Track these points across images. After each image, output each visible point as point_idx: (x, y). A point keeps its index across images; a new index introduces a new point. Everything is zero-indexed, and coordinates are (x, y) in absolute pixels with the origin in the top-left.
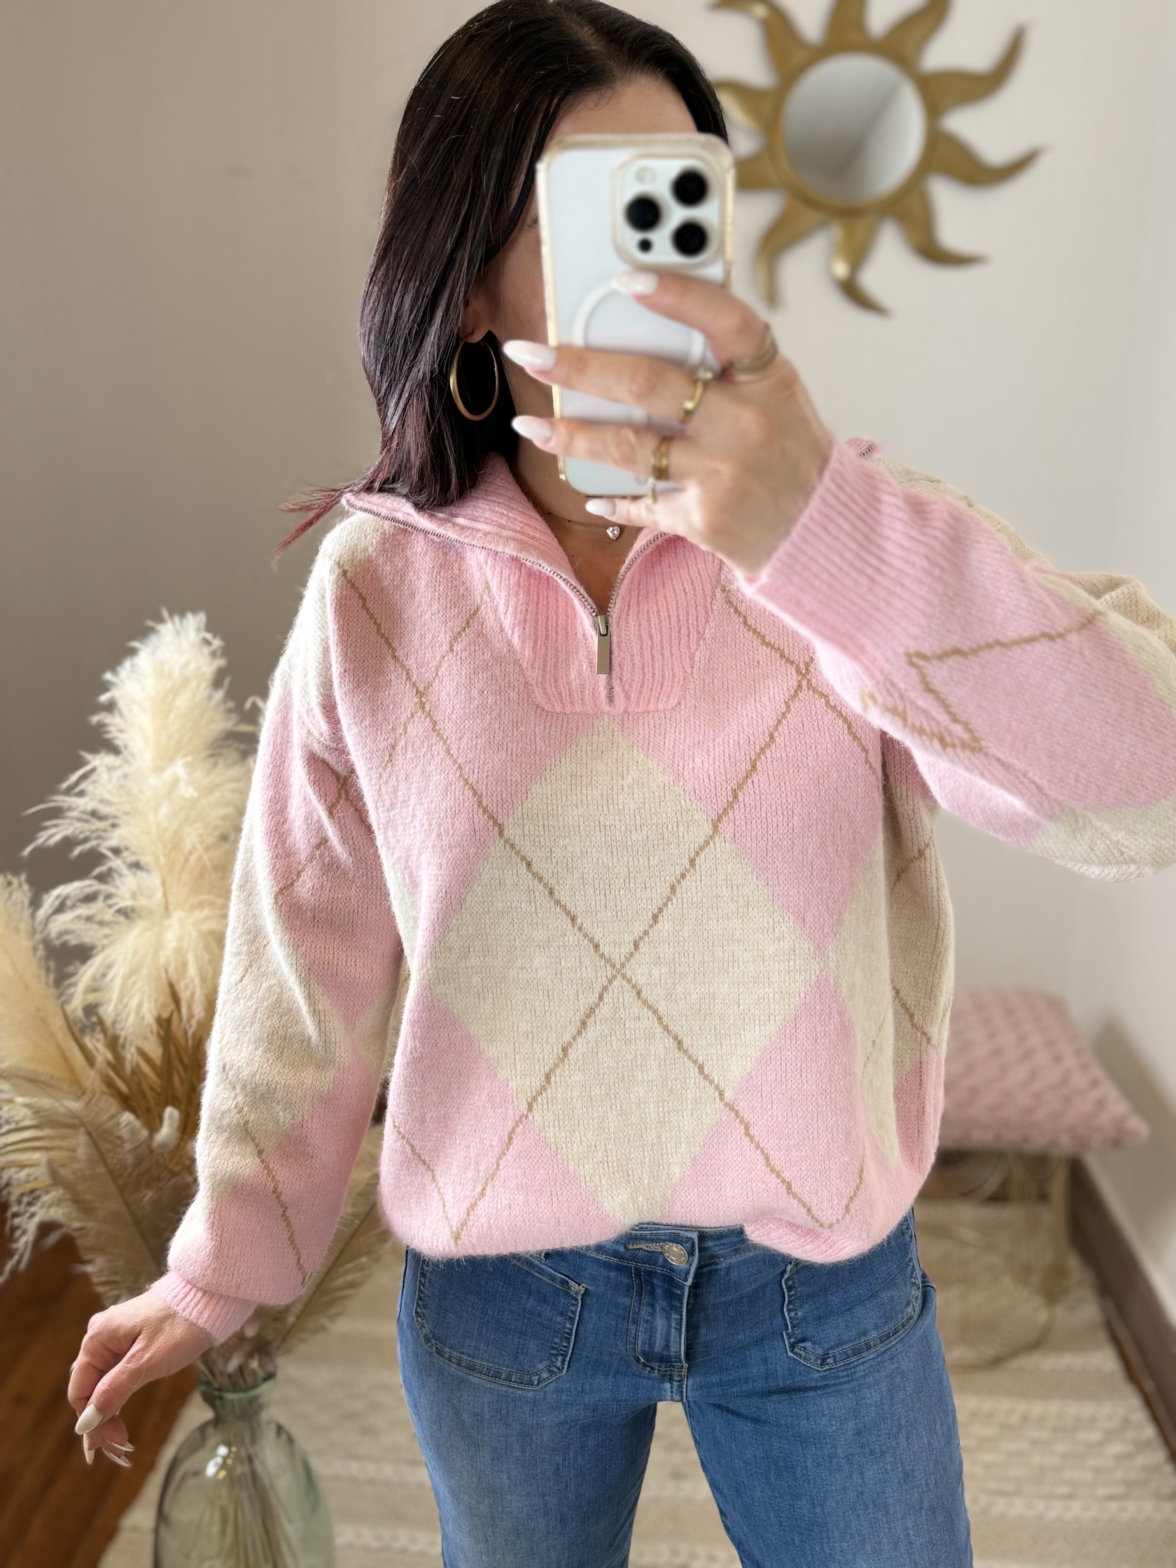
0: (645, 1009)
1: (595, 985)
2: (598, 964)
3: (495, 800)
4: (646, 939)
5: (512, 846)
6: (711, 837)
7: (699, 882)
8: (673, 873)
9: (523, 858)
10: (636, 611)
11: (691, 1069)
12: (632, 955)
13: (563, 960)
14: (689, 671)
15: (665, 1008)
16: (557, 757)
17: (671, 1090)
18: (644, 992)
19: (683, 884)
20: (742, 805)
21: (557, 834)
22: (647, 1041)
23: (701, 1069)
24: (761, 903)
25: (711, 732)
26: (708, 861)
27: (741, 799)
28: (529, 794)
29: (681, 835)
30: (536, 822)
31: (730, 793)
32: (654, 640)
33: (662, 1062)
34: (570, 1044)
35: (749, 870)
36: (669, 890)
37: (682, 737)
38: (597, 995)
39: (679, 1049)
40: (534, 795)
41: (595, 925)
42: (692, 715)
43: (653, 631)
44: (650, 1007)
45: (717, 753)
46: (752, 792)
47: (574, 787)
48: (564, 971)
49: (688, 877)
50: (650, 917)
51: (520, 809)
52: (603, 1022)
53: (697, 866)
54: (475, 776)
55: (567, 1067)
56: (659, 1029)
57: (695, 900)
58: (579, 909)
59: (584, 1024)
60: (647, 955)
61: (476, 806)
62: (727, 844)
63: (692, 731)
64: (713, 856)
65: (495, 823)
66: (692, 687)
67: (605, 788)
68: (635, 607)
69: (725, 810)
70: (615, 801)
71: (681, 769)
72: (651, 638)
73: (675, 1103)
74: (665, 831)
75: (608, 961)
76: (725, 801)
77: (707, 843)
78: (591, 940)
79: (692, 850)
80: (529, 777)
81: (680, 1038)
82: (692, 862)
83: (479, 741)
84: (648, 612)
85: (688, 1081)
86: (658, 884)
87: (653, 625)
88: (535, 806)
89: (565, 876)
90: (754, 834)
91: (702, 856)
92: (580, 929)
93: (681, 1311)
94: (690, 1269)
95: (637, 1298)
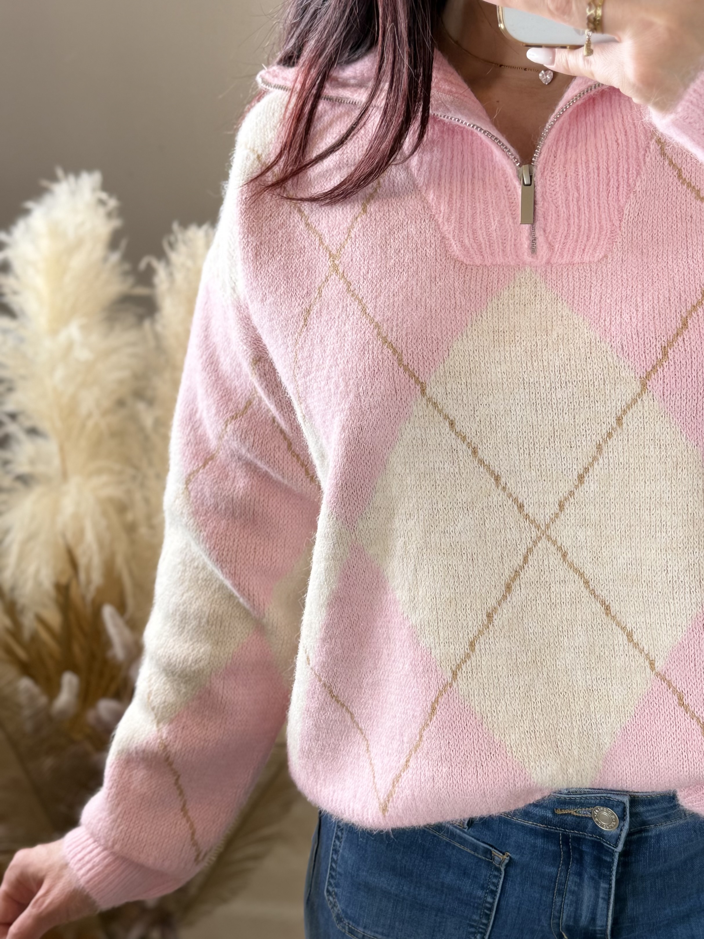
0: (571, 572)
1: (519, 547)
2: (522, 525)
3: (415, 358)
4: (572, 500)
5: (435, 405)
6: (639, 395)
7: (626, 442)
8: (599, 431)
9: (446, 417)
10: (563, 160)
11: (620, 636)
12: (557, 515)
13: (487, 521)
14: (617, 224)
15: (592, 571)
16: (479, 312)
17: (599, 657)
18: (569, 555)
19: (610, 443)
20: (672, 363)
21: (480, 392)
22: (574, 606)
23: (630, 636)
24: (690, 465)
25: (640, 286)
26: (636, 420)
27: (671, 357)
28: (451, 352)
29: (608, 392)
30: (459, 380)
31: (659, 351)
32: (581, 191)
33: (589, 628)
34: (495, 609)
35: (678, 429)
36: (595, 449)
37: (609, 291)
38: (522, 558)
39: (607, 614)
40: (456, 352)
41: (520, 485)
42: (619, 269)
43: (580, 183)
44: (576, 570)
45: (646, 309)
46: (683, 350)
47: (497, 343)
48: (488, 533)
49: (615, 436)
50: (576, 478)
51: (441, 367)
52: (528, 585)
53: (625, 425)
54: (394, 334)
55: (491, 634)
56: (586, 593)
57: (621, 460)
58: (502, 468)
59: (508, 588)
60: (573, 517)
61: (396, 364)
62: (656, 402)
63: (620, 285)
64: (640, 414)
65: (417, 381)
66: (620, 240)
67: (529, 345)
68: (562, 157)
69: (653, 367)
70: (540, 358)
71: (607, 324)
72: (578, 189)
73: (604, 671)
74: (591, 388)
75: (533, 522)
76: (654, 358)
77: (635, 401)
78: (516, 500)
79: (619, 408)
80: (450, 333)
81: (607, 603)
82: (619, 420)
83: (396, 299)
84: (576, 162)
85: (616, 648)
86: (584, 443)
87: (580, 176)
88: (457, 364)
89: (489, 435)
90: (684, 392)
91: (630, 414)
92: (504, 489)
93: (611, 880)
94: (620, 835)
95: (563, 867)
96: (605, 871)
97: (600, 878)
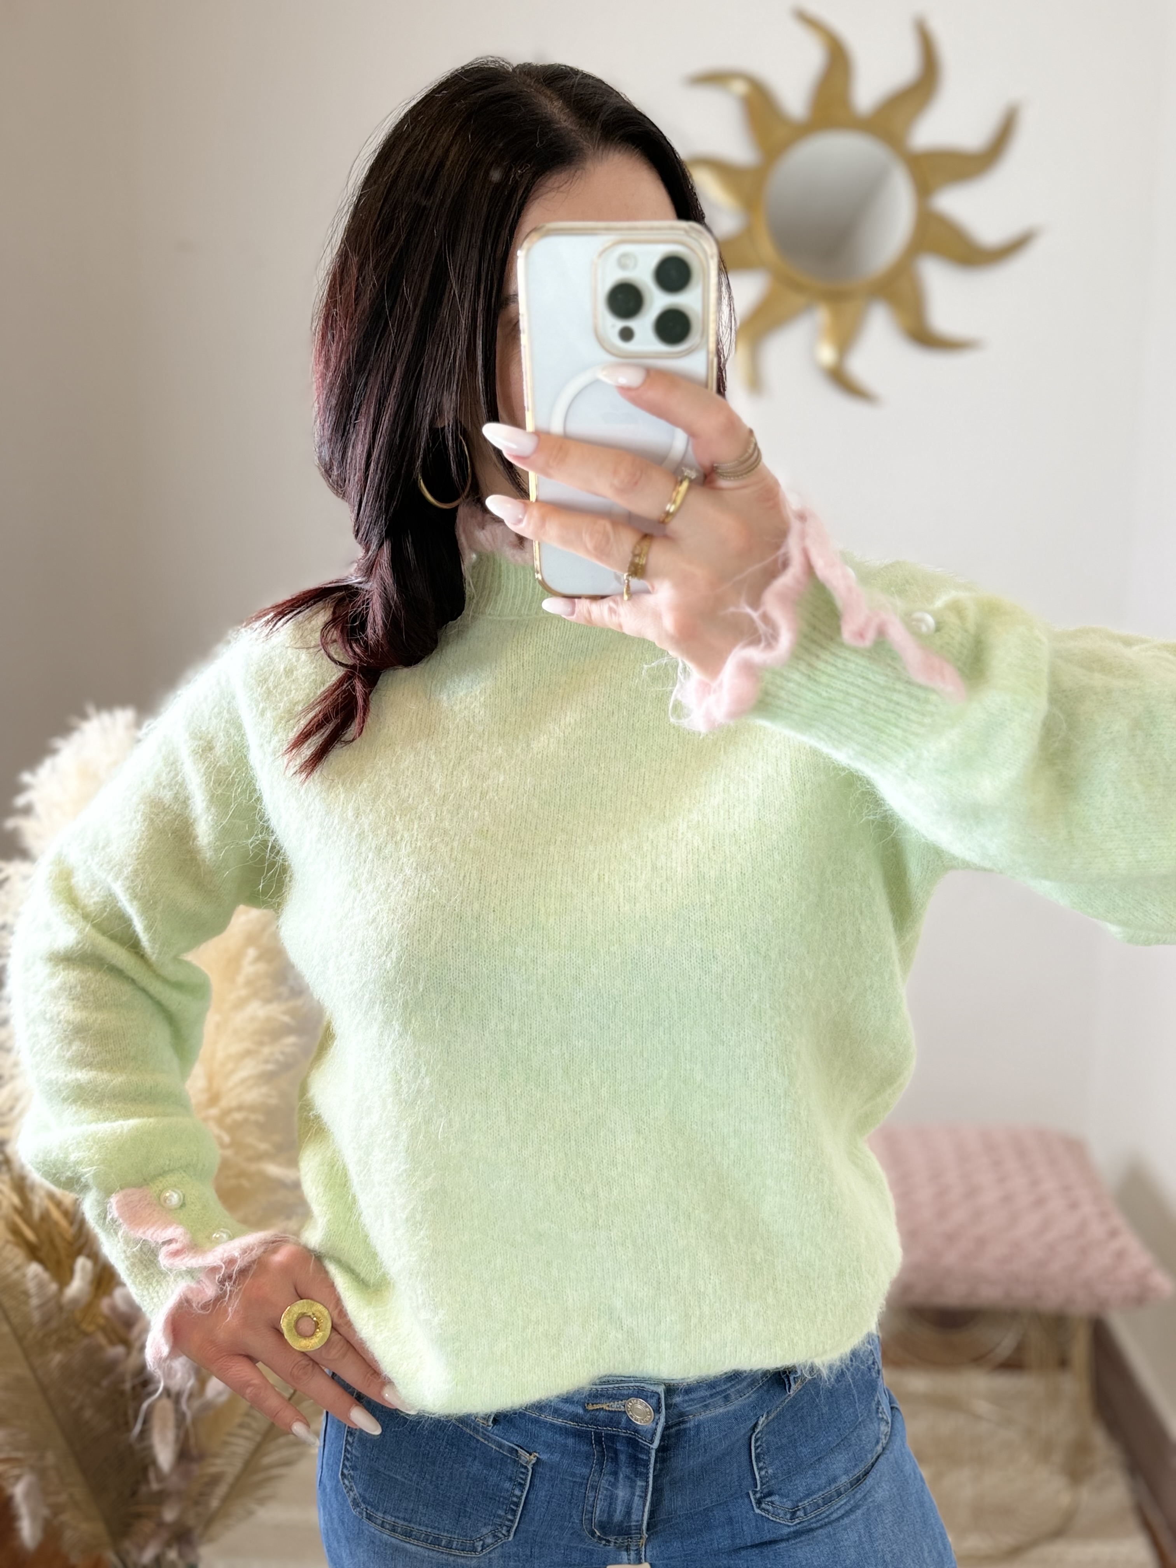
93: (648, 1478)
94: (656, 1429)
95: (597, 1467)
96: (641, 1469)
97: (636, 1477)
